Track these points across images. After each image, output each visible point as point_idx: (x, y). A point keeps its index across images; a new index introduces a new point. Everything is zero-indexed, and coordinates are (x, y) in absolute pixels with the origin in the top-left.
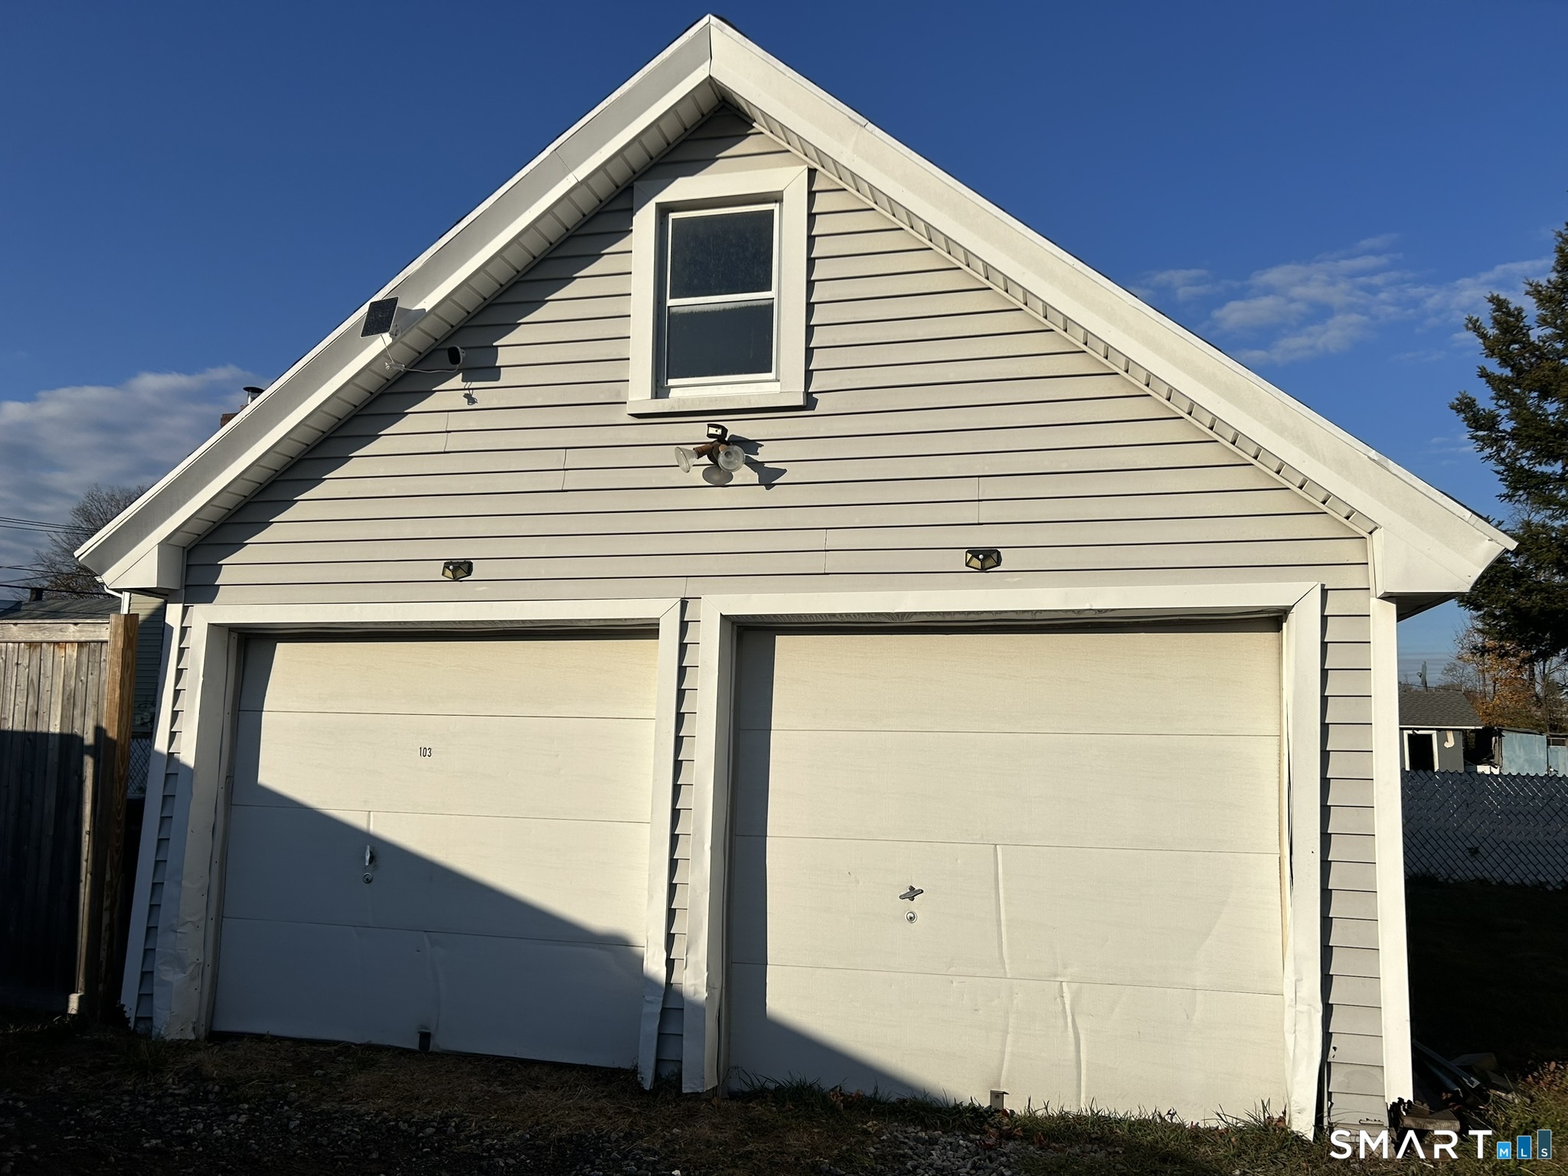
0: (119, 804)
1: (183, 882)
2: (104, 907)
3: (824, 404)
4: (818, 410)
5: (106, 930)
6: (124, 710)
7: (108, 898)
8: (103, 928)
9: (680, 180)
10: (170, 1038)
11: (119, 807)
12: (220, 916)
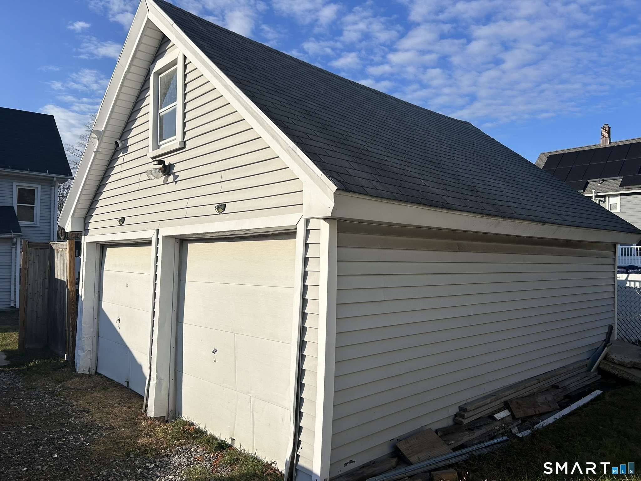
0: (72, 299)
1: (82, 325)
2: (70, 330)
3: (189, 145)
4: (187, 148)
5: (71, 338)
6: (72, 270)
7: (71, 328)
8: (70, 337)
9: (158, 61)
10: (80, 372)
11: (73, 300)
12: (98, 336)
